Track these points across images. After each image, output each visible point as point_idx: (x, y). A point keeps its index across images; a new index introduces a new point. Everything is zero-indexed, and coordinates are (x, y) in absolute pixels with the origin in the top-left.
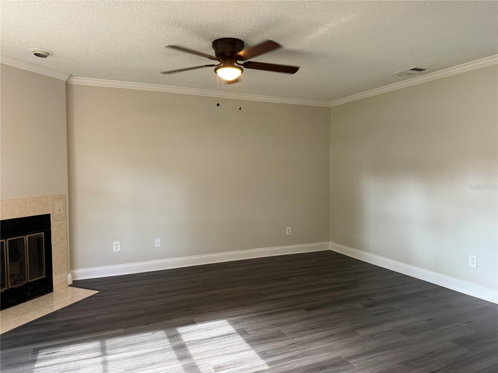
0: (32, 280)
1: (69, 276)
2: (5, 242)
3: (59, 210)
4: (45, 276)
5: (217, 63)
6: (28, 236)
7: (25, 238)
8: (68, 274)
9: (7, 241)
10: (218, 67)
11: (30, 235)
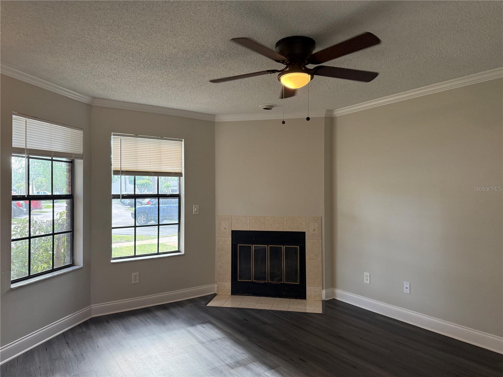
0: (287, 283)
1: (323, 292)
2: (267, 247)
3: (314, 230)
4: (299, 284)
5: (282, 66)
6: (285, 246)
7: (283, 247)
8: (322, 290)
9: (269, 247)
10: (283, 72)
11: (287, 246)
